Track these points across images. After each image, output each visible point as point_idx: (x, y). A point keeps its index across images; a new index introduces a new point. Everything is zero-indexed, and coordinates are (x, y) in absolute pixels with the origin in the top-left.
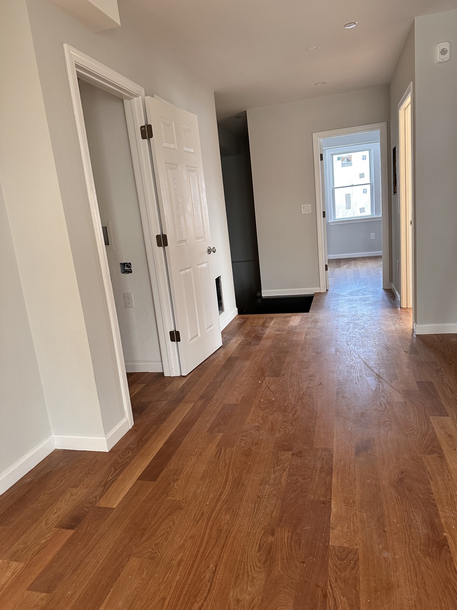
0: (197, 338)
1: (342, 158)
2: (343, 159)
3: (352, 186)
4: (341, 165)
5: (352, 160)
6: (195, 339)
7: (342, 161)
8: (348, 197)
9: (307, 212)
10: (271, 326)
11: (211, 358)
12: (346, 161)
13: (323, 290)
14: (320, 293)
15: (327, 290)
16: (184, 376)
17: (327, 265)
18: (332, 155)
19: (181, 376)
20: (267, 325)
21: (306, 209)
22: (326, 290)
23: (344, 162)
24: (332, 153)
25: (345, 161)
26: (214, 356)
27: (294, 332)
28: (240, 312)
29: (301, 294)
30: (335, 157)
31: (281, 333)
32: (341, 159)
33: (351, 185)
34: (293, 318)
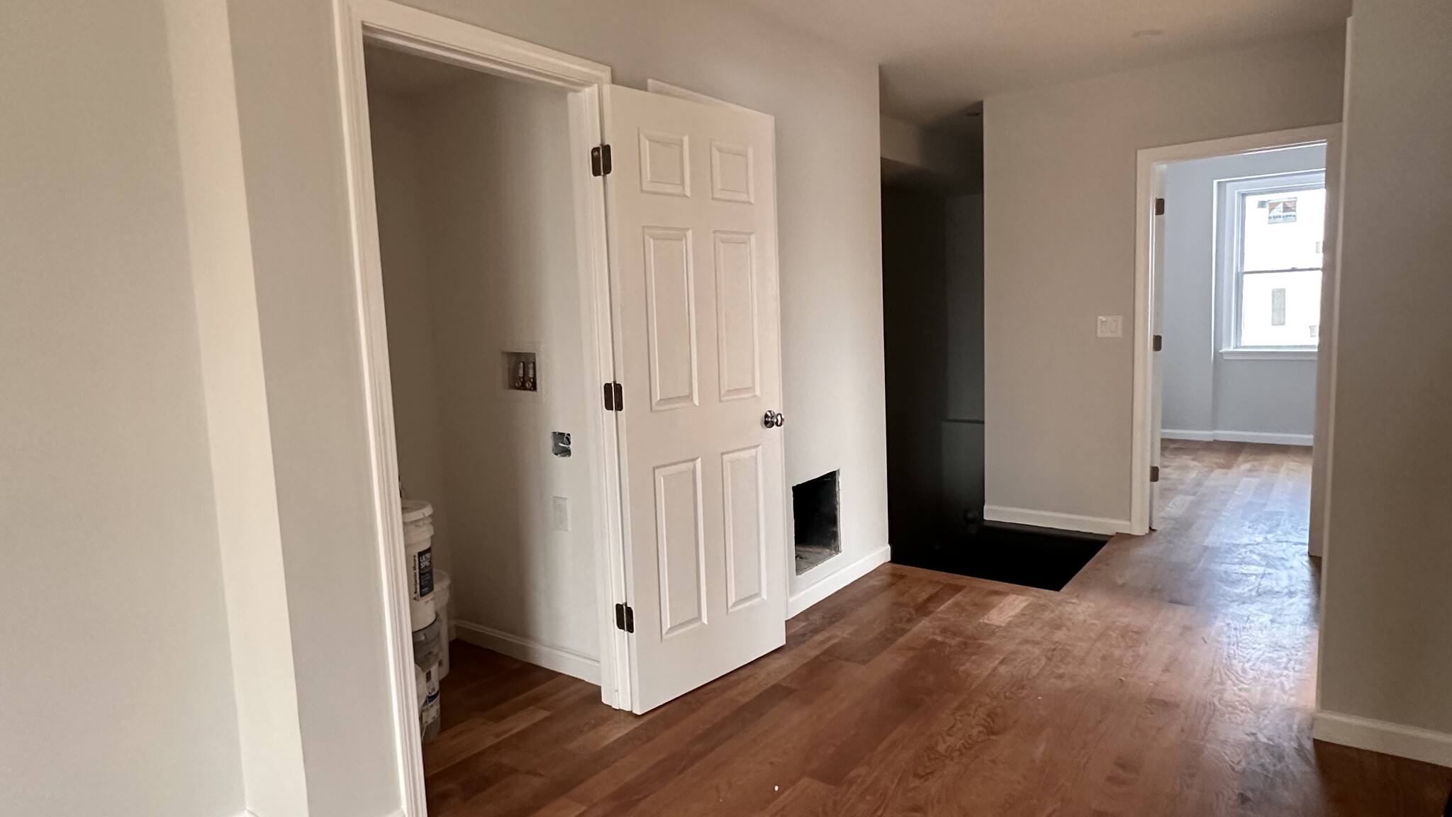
0: (696, 625)
1: (1271, 204)
2: (1273, 206)
3: (1293, 270)
4: (1267, 218)
5: (1297, 209)
6: (691, 627)
7: (1271, 210)
8: (1279, 295)
9: (1110, 335)
10: (942, 612)
11: (732, 678)
12: (1282, 210)
13: (1139, 529)
14: (1129, 537)
15: (1151, 530)
16: (636, 716)
17: (1157, 468)
18: (1244, 195)
19: (631, 713)
20: (931, 606)
21: (1108, 326)
22: (1147, 530)
23: (1276, 212)
24: (1243, 191)
25: (1278, 211)
26: (743, 673)
27: (980, 646)
28: (896, 557)
29: (1082, 530)
30: (1252, 201)
31: (947, 641)
32: (1267, 205)
33: (1289, 268)
34: (1011, 598)
